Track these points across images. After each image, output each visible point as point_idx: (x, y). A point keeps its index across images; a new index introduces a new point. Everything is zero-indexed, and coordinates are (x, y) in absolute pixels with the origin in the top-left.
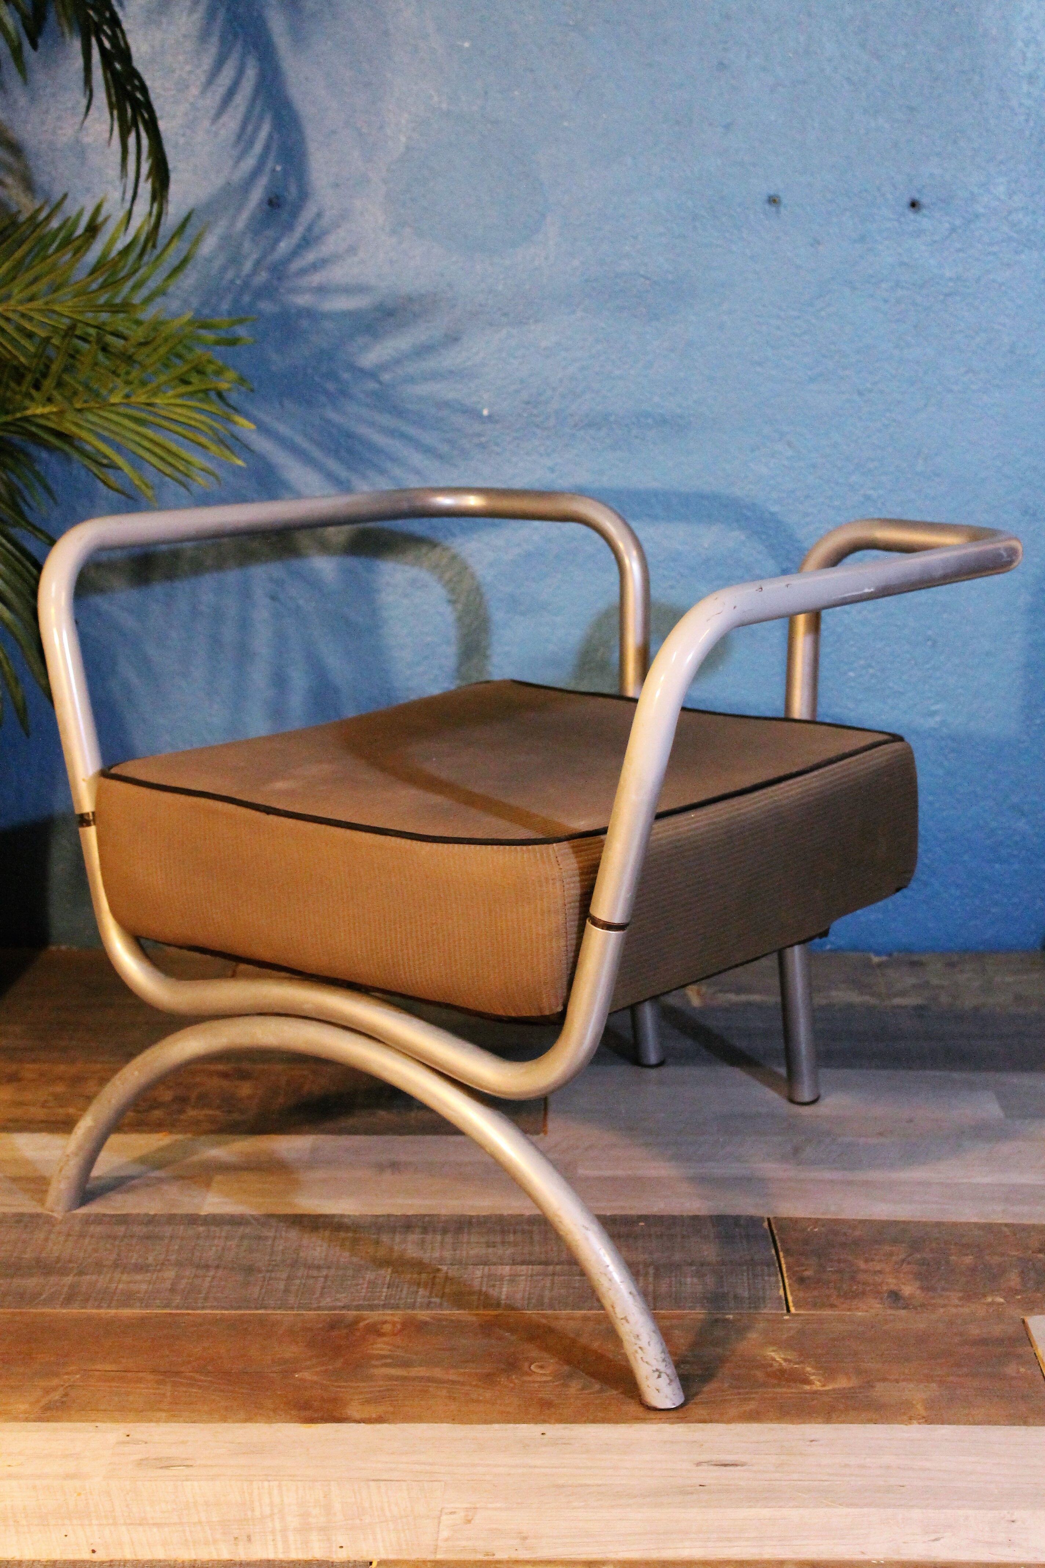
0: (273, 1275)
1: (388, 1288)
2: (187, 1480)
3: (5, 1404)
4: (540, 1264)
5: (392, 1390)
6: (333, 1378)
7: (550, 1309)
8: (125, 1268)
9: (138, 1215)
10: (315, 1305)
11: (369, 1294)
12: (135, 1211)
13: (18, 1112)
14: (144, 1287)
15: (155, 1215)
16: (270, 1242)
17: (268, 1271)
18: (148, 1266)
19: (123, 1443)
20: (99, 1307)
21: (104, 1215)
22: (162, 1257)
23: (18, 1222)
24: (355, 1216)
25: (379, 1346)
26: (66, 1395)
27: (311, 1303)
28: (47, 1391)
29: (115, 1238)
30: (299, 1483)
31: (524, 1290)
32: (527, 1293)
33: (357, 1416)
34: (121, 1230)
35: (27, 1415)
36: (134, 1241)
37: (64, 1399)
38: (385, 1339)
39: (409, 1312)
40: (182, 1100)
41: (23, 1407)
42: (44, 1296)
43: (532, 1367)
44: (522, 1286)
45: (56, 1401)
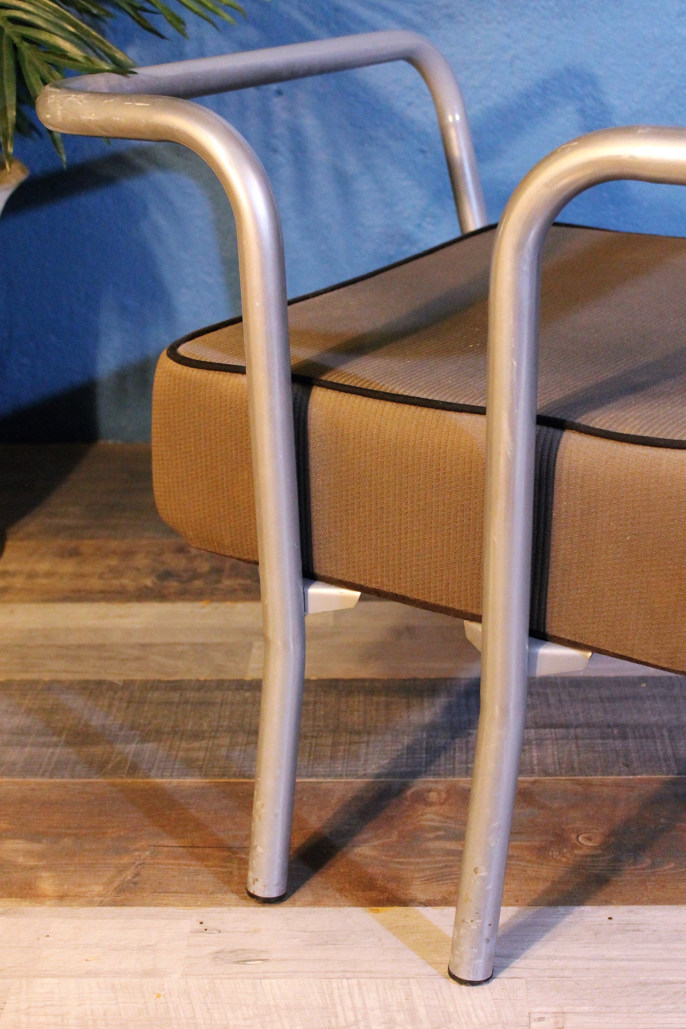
0: (319, 741)
1: (427, 753)
2: (265, 978)
3: (80, 886)
4: (561, 726)
5: (452, 867)
6: (391, 853)
7: (582, 775)
8: (183, 734)
9: (190, 681)
10: (363, 773)
11: (410, 761)
12: (188, 677)
13: (80, 584)
14: (202, 754)
15: (206, 681)
16: (311, 707)
17: (313, 737)
18: (204, 732)
19: (197, 932)
20: (162, 776)
21: (160, 681)
22: (215, 723)
23: (84, 689)
24: (384, 680)
25: (429, 816)
26: (137, 875)
27: (357, 771)
28: (121, 870)
29: (172, 703)
30: (378, 980)
31: (553, 755)
32: (556, 758)
33: (422, 897)
34: (176, 696)
35: (101, 899)
36: (189, 707)
37: (136, 879)
38: (434, 809)
39: (450, 779)
40: (218, 571)
41: (97, 889)
42: (110, 766)
43: (580, 838)
44: (550, 751)
45: (129, 881)
